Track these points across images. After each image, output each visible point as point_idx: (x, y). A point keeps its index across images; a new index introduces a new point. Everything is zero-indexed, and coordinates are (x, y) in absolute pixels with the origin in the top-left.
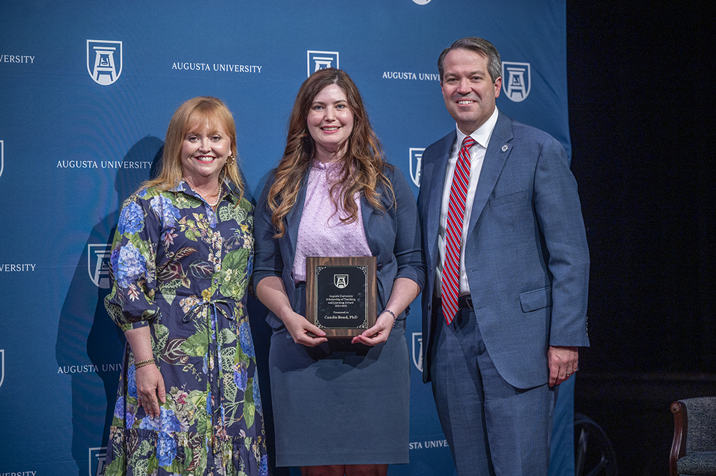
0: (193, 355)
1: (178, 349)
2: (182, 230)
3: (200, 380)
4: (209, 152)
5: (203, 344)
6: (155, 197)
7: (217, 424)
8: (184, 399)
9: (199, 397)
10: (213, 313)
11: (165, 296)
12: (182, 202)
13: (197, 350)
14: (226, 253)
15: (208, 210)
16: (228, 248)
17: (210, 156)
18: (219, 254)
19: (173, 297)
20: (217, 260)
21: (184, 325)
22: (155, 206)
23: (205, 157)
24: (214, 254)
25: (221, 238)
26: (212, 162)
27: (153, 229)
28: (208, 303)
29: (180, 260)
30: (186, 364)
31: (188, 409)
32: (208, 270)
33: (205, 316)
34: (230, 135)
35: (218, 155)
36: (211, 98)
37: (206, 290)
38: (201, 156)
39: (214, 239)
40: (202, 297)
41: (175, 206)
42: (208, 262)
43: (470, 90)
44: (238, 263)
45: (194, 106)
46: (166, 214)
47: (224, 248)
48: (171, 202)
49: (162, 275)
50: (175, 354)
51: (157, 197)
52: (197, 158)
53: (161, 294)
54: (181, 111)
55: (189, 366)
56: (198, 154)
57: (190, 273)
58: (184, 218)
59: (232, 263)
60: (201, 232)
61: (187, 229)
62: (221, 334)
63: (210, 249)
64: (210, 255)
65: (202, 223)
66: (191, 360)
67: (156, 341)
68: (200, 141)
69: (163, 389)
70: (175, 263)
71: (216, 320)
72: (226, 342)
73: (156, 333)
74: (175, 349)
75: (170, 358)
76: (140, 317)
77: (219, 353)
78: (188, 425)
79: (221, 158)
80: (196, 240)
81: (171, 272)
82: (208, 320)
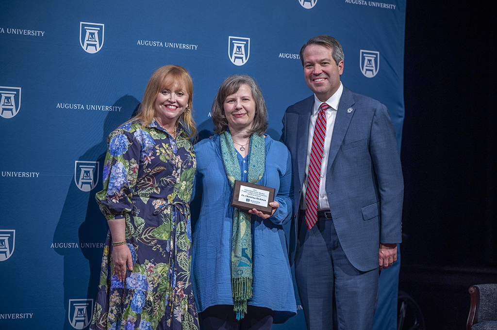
0: (160, 239)
2: (158, 154)
3: (164, 256)
4: (175, 102)
5: (167, 232)
6: (137, 130)
8: (152, 269)
9: (162, 268)
10: (174, 210)
11: (142, 198)
12: (155, 135)
13: (163, 235)
14: (183, 171)
15: (172, 141)
17: (175, 106)
18: (179, 171)
19: (148, 199)
20: (178, 175)
21: (155, 219)
22: (137, 136)
23: (172, 106)
25: (181, 160)
26: (175, 110)
27: (135, 151)
28: (171, 204)
29: (154, 174)
30: (155, 245)
31: (153, 276)
32: (172, 182)
33: (170, 213)
34: (189, 93)
35: (180, 106)
36: (180, 66)
37: (170, 195)
39: (177, 161)
40: (167, 200)
42: (172, 176)
43: (321, 72)
44: (189, 177)
45: (168, 71)
46: (146, 142)
47: (182, 167)
48: (148, 134)
49: (140, 184)
50: (148, 238)
52: (166, 106)
53: (139, 197)
55: (157, 246)
56: (168, 103)
57: (160, 183)
58: (158, 145)
59: (186, 177)
60: (169, 156)
61: (161, 154)
62: (179, 225)
63: (174, 168)
64: (174, 172)
65: (168, 150)
66: (159, 242)
67: (136, 228)
68: (169, 94)
69: (130, 261)
70: (151, 176)
71: (176, 216)
72: (182, 231)
73: (135, 223)
74: (149, 235)
75: (145, 240)
76: (121, 212)
77: (176, 238)
78: (153, 287)
79: (181, 108)
80: (167, 162)
81: (148, 182)
82: (171, 215)
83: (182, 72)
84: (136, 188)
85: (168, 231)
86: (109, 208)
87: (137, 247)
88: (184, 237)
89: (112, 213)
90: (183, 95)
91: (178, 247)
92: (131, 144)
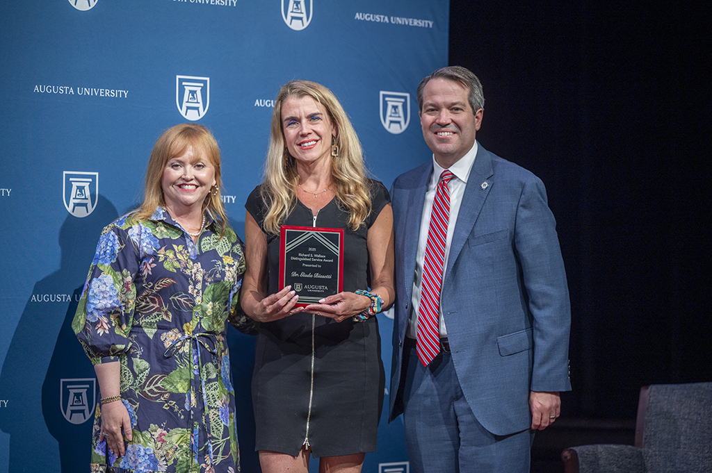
0: (174, 391)
1: (159, 385)
2: (161, 260)
3: (182, 417)
5: (185, 380)
6: (133, 226)
7: (205, 462)
8: (164, 438)
9: (180, 435)
10: (195, 347)
11: (145, 330)
12: (162, 231)
13: (179, 386)
14: (207, 286)
15: (188, 240)
16: (209, 280)
17: (193, 185)
18: (199, 286)
19: (154, 331)
20: (198, 292)
21: (164, 361)
22: (132, 235)
23: (188, 185)
24: (194, 285)
25: (202, 270)
26: (194, 191)
27: (129, 258)
28: (190, 338)
29: (159, 292)
30: (168, 401)
31: (167, 448)
32: (188, 303)
33: (188, 351)
34: (214, 164)
35: (202, 184)
36: (196, 125)
37: (188, 324)
38: (183, 184)
39: (194, 271)
40: (184, 331)
41: (155, 236)
42: (188, 294)
43: (449, 121)
44: (218, 296)
45: (178, 132)
46: (145, 244)
47: (204, 281)
48: (151, 231)
49: (142, 308)
50: (155, 390)
51: (136, 228)
52: (180, 186)
53: (142, 327)
54: (164, 137)
55: (171, 403)
56: (181, 182)
57: (170, 305)
58: (163, 248)
59: (213, 296)
60: (180, 263)
61: (166, 259)
62: (204, 369)
63: (190, 281)
64: (190, 287)
65: (181, 254)
66: (173, 396)
67: (135, 376)
68: (182, 168)
69: (128, 426)
70: (155, 295)
71: (199, 355)
72: (210, 377)
73: (135, 368)
74: (157, 385)
75: (149, 394)
78: (167, 465)
79: (204, 187)
80: (175, 271)
81: (152, 305)
82: (190, 355)
84: (136, 315)
85: (187, 379)
87: (137, 406)
88: (212, 386)
90: (203, 167)
92: (123, 247)
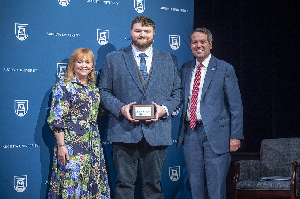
0: (85, 141)
2: (79, 97)
4: (85, 67)
5: (88, 137)
7: (95, 166)
8: (82, 158)
9: (87, 156)
10: (90, 126)
11: (73, 121)
12: (76, 86)
13: (86, 139)
15: (85, 88)
16: (94, 102)
18: (91, 104)
19: (76, 121)
20: (91, 107)
21: (81, 131)
22: (68, 88)
23: (84, 69)
24: (90, 104)
25: (91, 98)
26: (86, 71)
27: (67, 96)
28: (89, 123)
29: (79, 107)
31: (83, 161)
32: (88, 111)
34: (93, 62)
37: (88, 118)
39: (89, 99)
41: (74, 88)
42: (88, 107)
43: (201, 46)
44: (97, 107)
45: (81, 50)
47: (92, 102)
49: (72, 113)
50: (79, 141)
51: (68, 85)
52: (81, 69)
55: (84, 145)
57: (82, 112)
58: (79, 92)
59: (95, 107)
60: (85, 97)
61: (81, 96)
62: (93, 133)
63: (89, 103)
64: (89, 105)
65: (84, 93)
66: (85, 143)
67: (71, 137)
68: (82, 63)
69: (67, 155)
70: (77, 109)
71: (92, 128)
72: (95, 136)
73: (70, 134)
74: (79, 139)
75: (77, 143)
76: (61, 129)
77: (92, 140)
78: (83, 167)
79: (89, 70)
80: (84, 100)
81: (76, 112)
82: (89, 128)
83: (88, 51)
86: (54, 127)
87: (73, 147)
88: (96, 139)
89: (56, 129)
90: (89, 63)
91: (93, 145)
92: (65, 93)
